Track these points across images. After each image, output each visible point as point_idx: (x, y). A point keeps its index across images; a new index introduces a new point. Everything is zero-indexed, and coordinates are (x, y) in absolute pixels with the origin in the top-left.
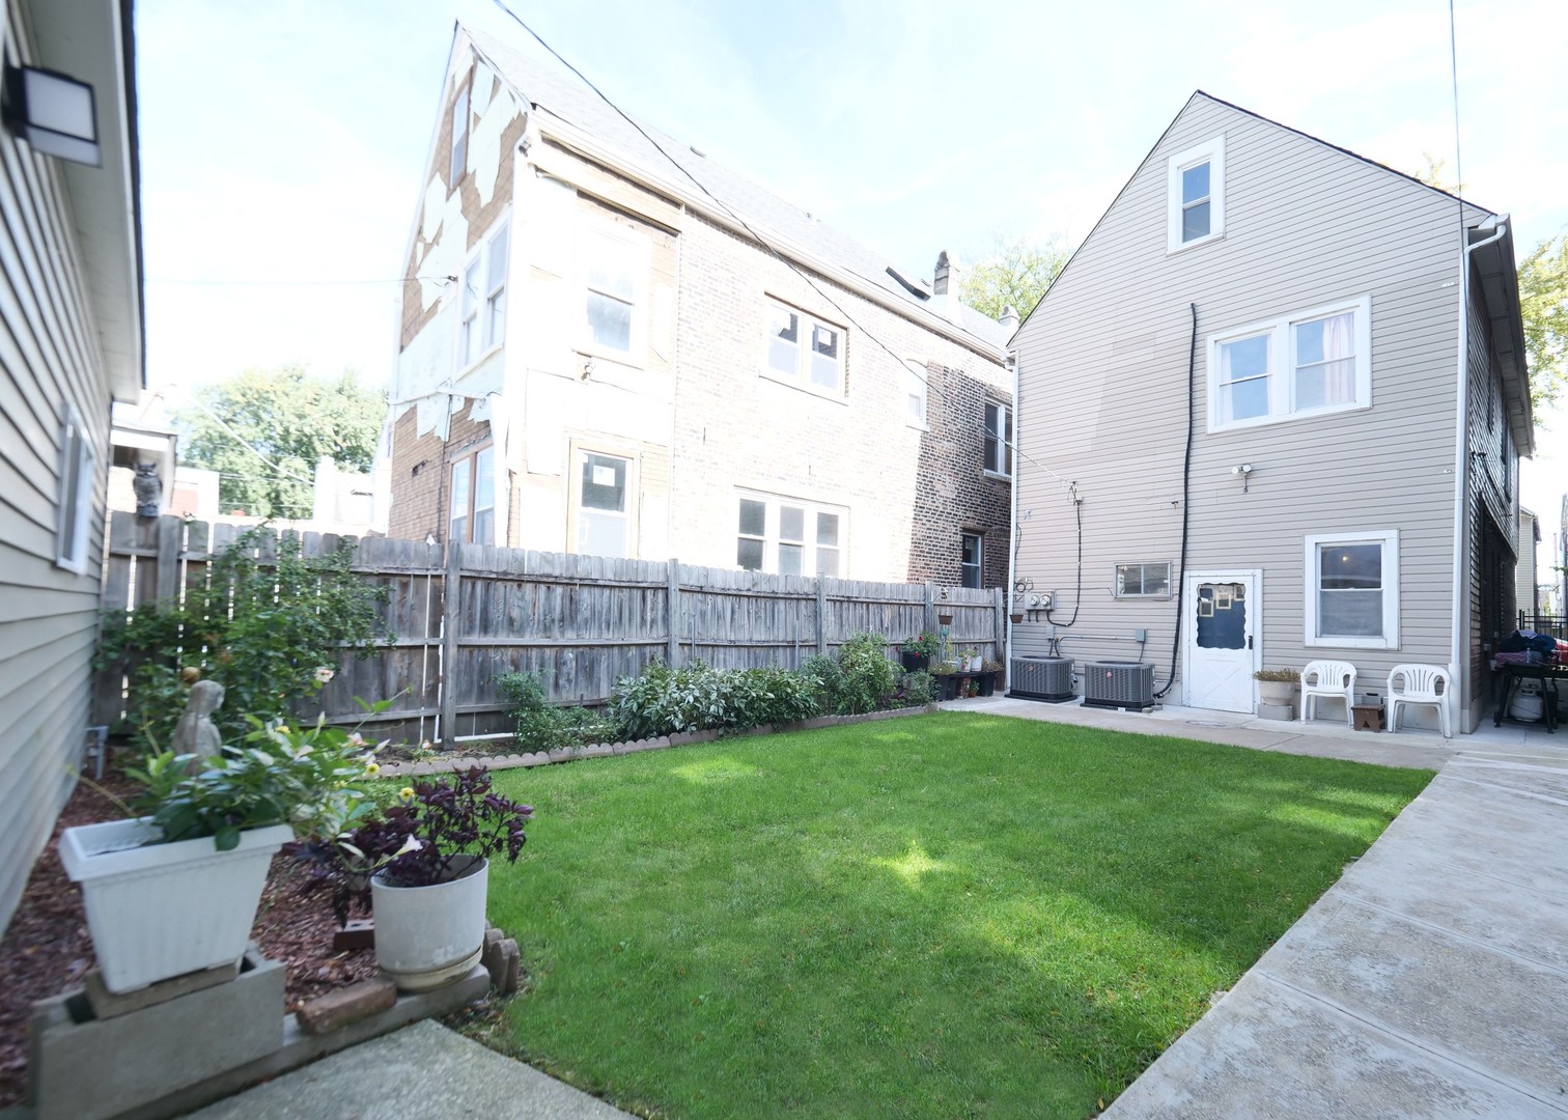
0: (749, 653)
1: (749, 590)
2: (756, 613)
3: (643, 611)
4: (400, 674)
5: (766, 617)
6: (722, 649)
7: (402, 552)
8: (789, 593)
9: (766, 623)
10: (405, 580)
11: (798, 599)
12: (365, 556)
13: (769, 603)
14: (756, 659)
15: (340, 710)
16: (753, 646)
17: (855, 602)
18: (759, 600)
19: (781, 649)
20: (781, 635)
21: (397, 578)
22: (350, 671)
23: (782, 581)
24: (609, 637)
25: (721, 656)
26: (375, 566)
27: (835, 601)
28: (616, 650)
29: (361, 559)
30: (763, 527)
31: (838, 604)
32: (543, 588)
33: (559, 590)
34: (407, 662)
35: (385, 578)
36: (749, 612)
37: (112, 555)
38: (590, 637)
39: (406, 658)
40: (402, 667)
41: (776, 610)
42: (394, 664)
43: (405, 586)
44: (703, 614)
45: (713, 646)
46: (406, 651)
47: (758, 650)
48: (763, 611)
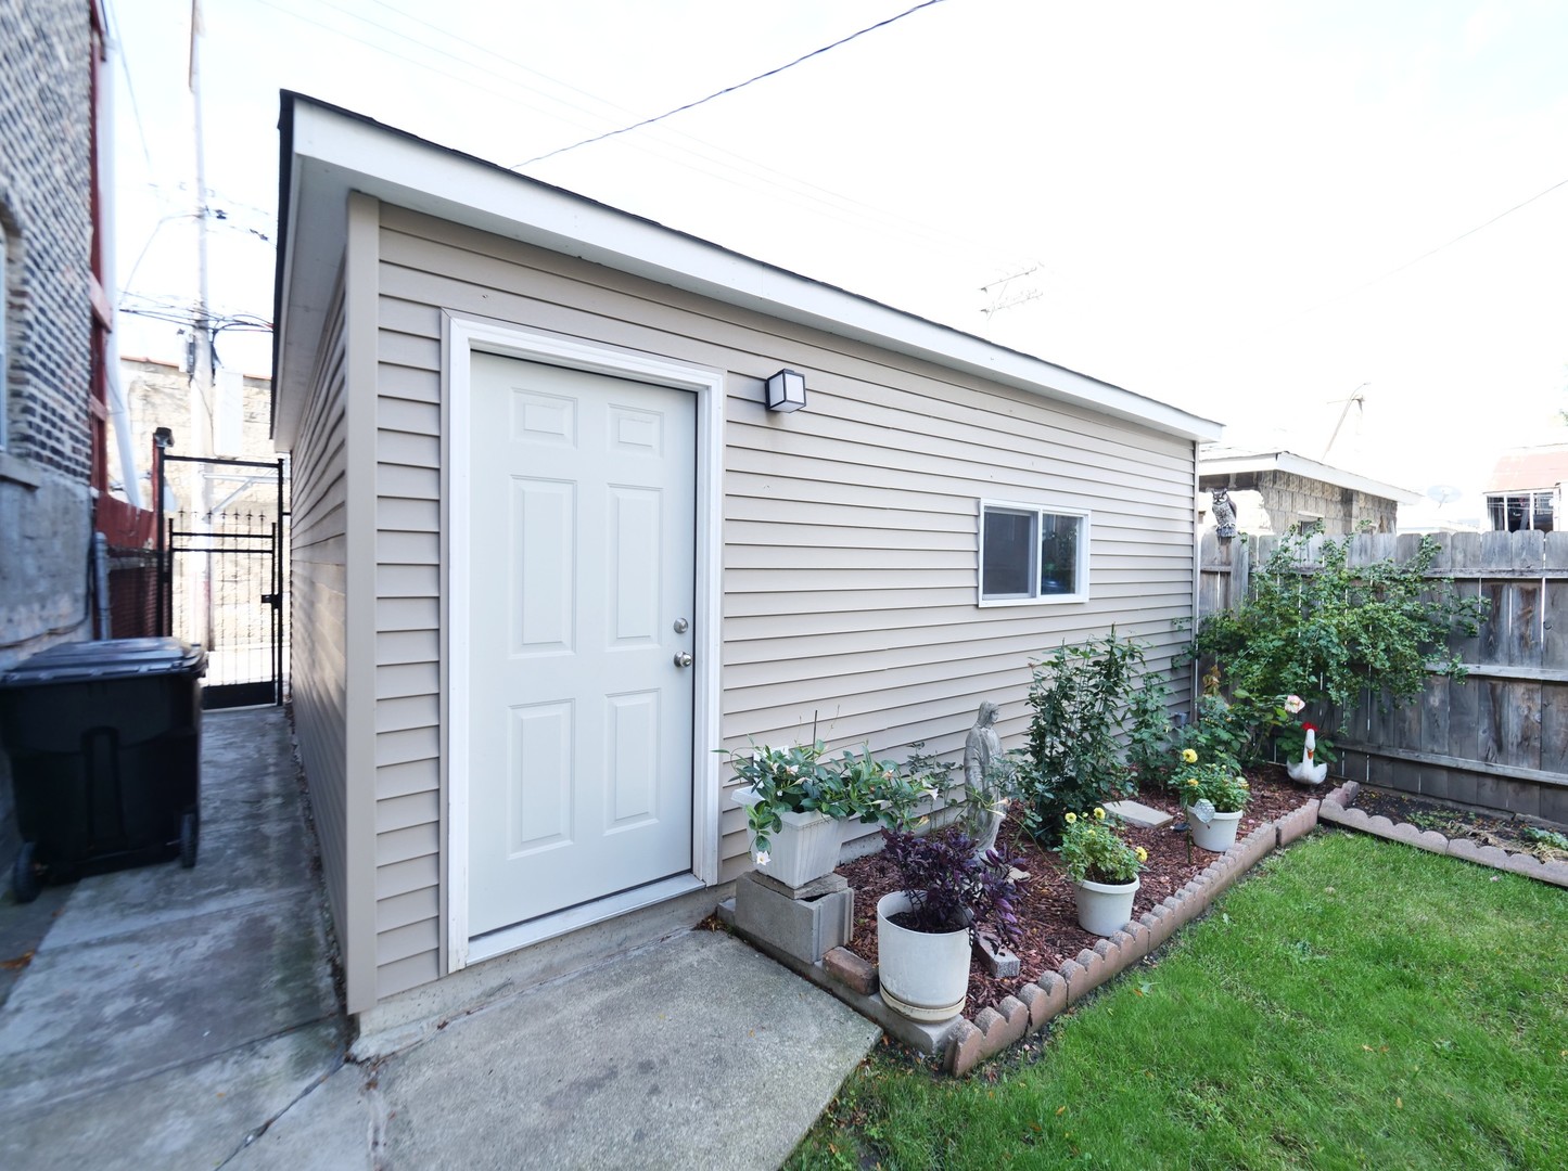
4: (1527, 717)
7: (1523, 549)
10: (1530, 587)
12: (1459, 557)
15: (1430, 747)
21: (1514, 585)
22: (1443, 702)
26: (1474, 569)
29: (1453, 562)
34: (1538, 701)
35: (1494, 587)
37: (1202, 572)
39: (1538, 698)
40: (1529, 709)
42: (1514, 703)
43: (1530, 596)
46: (1537, 686)
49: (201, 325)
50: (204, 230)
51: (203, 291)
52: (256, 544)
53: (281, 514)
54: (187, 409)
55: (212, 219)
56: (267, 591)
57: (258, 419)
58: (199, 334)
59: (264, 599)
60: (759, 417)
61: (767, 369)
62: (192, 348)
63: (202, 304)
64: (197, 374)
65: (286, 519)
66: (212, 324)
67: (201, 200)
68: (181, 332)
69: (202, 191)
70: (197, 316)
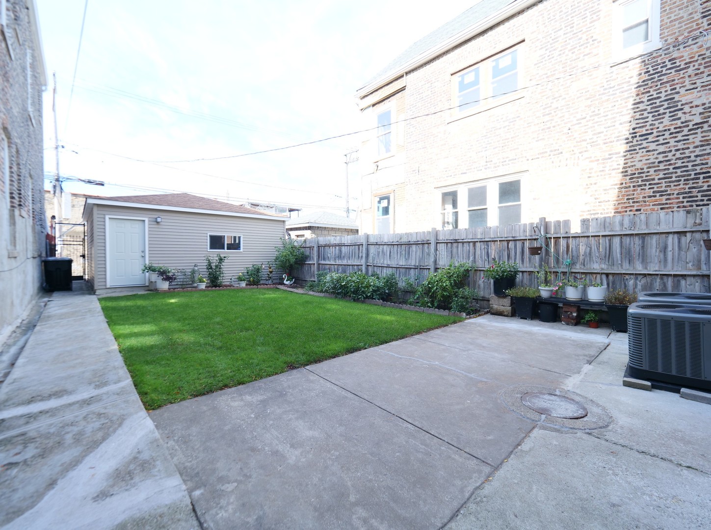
0: (397, 270)
1: (398, 241)
2: (401, 252)
3: (359, 253)
5: (405, 254)
6: (385, 268)
8: (418, 241)
9: (405, 256)
11: (423, 244)
13: (407, 247)
14: (400, 274)
16: (399, 268)
17: (463, 243)
18: (402, 246)
19: (412, 270)
20: (413, 262)
23: (415, 236)
24: (350, 263)
25: (385, 271)
27: (447, 243)
28: (351, 267)
30: (457, 203)
31: (449, 245)
32: (334, 247)
33: (337, 247)
36: (397, 252)
38: (345, 262)
41: (411, 250)
44: (379, 253)
45: (382, 267)
47: (401, 269)
48: (404, 251)
49: (57, 180)
50: (57, 152)
51: (58, 169)
52: (78, 243)
53: (85, 236)
54: (53, 204)
55: (60, 149)
56: (81, 255)
57: (76, 206)
58: (57, 183)
59: (81, 256)
60: (156, 223)
61: (156, 216)
62: (55, 187)
63: (58, 174)
64: (56, 194)
65: (86, 237)
66: (61, 179)
67: (57, 143)
68: (51, 182)
69: (57, 140)
70: (56, 177)
